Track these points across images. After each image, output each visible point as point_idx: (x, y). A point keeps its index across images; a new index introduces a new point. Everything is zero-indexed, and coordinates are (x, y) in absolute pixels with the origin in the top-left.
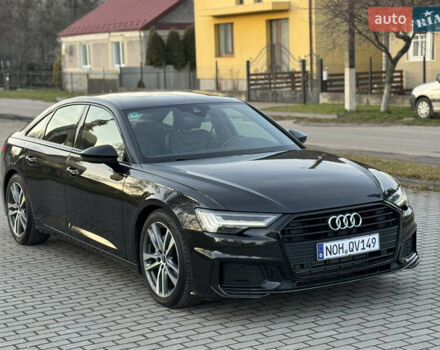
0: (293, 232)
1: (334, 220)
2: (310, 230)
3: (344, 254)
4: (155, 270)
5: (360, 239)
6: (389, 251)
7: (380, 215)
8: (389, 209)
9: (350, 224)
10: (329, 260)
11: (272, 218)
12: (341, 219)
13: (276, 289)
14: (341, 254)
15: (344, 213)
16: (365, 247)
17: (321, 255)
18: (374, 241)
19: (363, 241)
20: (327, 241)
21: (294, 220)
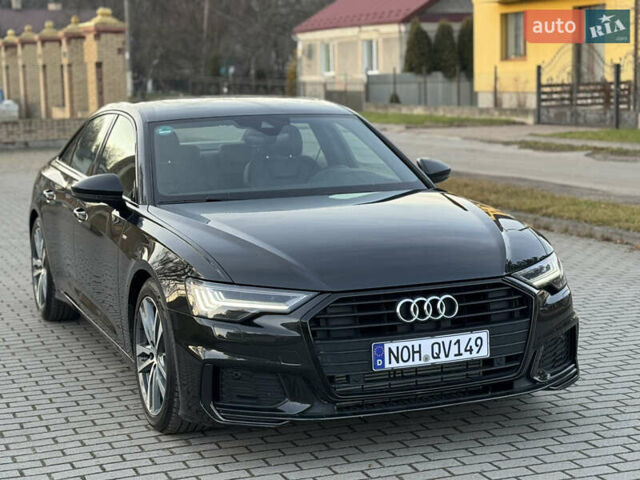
0: (333, 323)
1: (406, 307)
2: (363, 320)
3: (422, 362)
4: (147, 371)
5: (454, 338)
6: (509, 359)
7: (497, 304)
8: (515, 290)
9: (436, 313)
10: (394, 371)
11: (302, 297)
12: (421, 304)
13: (302, 414)
14: (417, 362)
15: (426, 294)
16: (462, 351)
17: (379, 362)
18: (479, 342)
19: (458, 341)
20: (392, 340)
21: (335, 302)
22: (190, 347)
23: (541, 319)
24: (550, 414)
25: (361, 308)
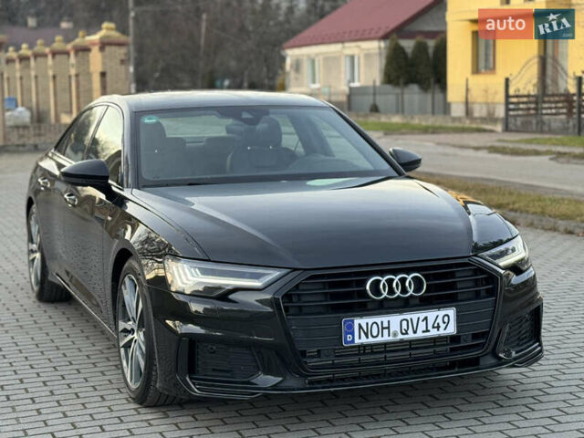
0: (306, 298)
1: (376, 284)
2: (334, 296)
3: (391, 338)
4: (128, 346)
5: (422, 315)
6: (475, 336)
7: (464, 283)
8: (480, 270)
9: (404, 290)
10: (363, 346)
11: (275, 274)
12: (390, 282)
13: (275, 387)
14: (386, 338)
15: (395, 272)
16: (430, 328)
17: (349, 338)
18: (446, 319)
19: (426, 318)
20: (361, 316)
21: (306, 279)
22: (167, 321)
23: (506, 300)
24: (515, 391)
25: (332, 285)
